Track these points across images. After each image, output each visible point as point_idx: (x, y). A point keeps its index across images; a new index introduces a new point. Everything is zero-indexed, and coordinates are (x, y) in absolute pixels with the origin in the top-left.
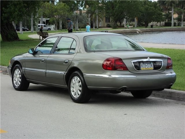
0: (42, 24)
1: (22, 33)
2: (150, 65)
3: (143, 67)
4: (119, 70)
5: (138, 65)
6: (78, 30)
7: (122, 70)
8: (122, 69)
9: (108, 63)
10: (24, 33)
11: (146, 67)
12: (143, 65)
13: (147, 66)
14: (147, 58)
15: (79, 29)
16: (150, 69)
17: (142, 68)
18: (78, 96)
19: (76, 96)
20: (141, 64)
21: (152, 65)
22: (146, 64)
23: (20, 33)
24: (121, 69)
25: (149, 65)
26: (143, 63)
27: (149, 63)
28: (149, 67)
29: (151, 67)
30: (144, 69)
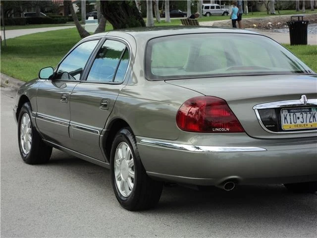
0: (213, 3)
1: (170, 21)
2: (309, 115)
3: (288, 122)
4: (219, 132)
5: (274, 117)
6: (275, 13)
7: (227, 132)
8: (228, 129)
9: (194, 110)
10: (172, 21)
11: (299, 122)
12: (288, 117)
13: (301, 119)
14: (300, 98)
15: (277, 11)
16: (309, 127)
17: (285, 125)
18: (129, 193)
19: (126, 193)
20: (284, 114)
21: (314, 117)
22: (298, 115)
23: (166, 21)
24: (223, 129)
25: (305, 115)
26: (289, 112)
27: (306, 110)
28: (305, 123)
29: (312, 121)
30: (293, 128)
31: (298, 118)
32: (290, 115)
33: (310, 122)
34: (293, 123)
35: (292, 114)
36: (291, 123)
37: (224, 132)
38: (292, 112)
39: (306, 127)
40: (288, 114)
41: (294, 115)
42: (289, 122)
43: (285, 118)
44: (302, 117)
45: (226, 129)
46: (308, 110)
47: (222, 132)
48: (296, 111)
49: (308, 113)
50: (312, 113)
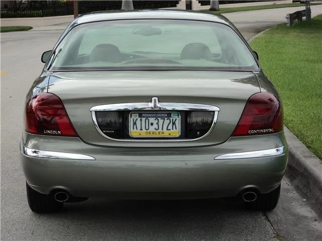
2: (167, 122)
4: (50, 134)
7: (58, 135)
8: (59, 132)
11: (152, 129)
12: (138, 123)
13: (155, 126)
16: (166, 134)
17: (133, 132)
20: (133, 118)
21: (174, 123)
22: (152, 120)
24: (54, 132)
25: (161, 121)
26: (140, 116)
27: (162, 115)
28: (160, 130)
29: (171, 128)
30: (144, 135)
31: (152, 124)
32: (141, 120)
33: (167, 129)
34: (144, 130)
35: (144, 119)
36: (141, 129)
37: (55, 135)
38: (144, 117)
39: (161, 136)
40: (139, 119)
41: (147, 121)
42: (139, 128)
43: (135, 123)
44: (157, 124)
45: (57, 132)
46: (166, 115)
47: (53, 135)
48: (150, 115)
49: (166, 119)
50: (171, 119)
